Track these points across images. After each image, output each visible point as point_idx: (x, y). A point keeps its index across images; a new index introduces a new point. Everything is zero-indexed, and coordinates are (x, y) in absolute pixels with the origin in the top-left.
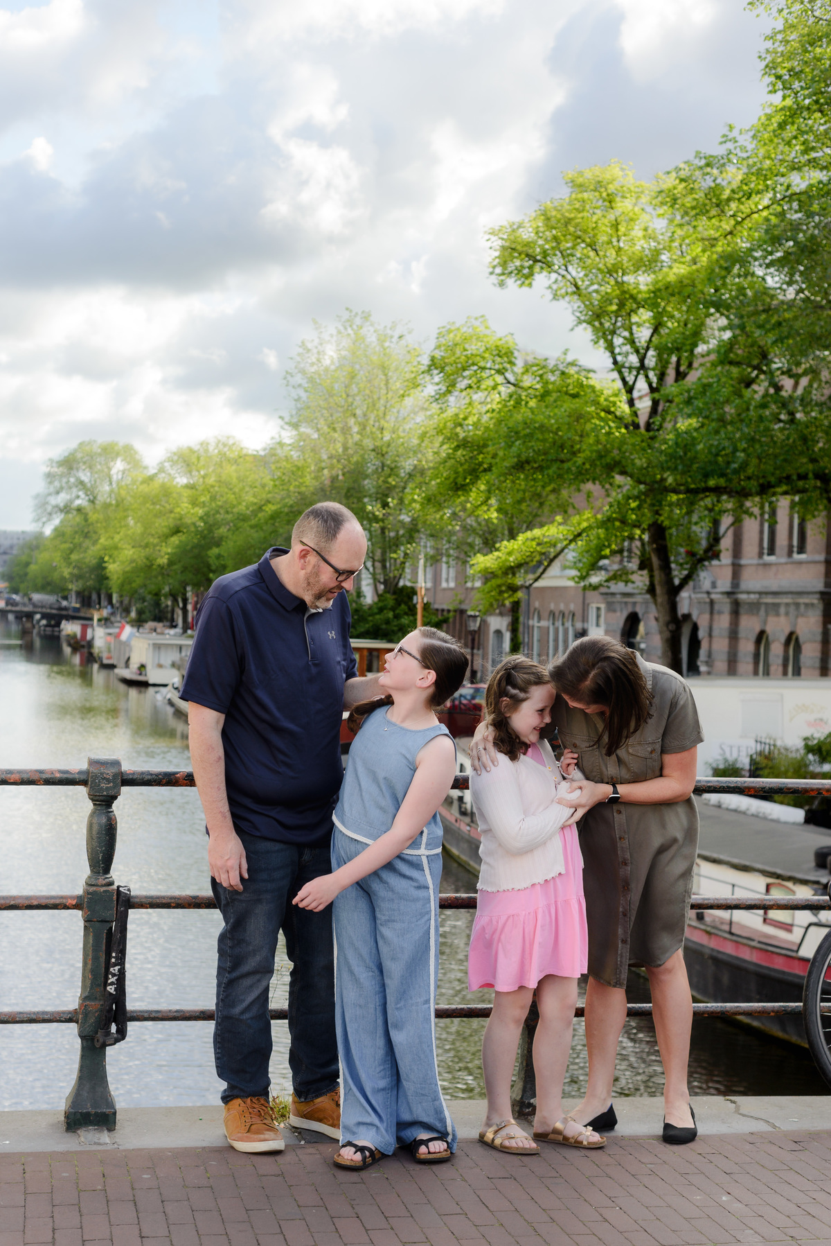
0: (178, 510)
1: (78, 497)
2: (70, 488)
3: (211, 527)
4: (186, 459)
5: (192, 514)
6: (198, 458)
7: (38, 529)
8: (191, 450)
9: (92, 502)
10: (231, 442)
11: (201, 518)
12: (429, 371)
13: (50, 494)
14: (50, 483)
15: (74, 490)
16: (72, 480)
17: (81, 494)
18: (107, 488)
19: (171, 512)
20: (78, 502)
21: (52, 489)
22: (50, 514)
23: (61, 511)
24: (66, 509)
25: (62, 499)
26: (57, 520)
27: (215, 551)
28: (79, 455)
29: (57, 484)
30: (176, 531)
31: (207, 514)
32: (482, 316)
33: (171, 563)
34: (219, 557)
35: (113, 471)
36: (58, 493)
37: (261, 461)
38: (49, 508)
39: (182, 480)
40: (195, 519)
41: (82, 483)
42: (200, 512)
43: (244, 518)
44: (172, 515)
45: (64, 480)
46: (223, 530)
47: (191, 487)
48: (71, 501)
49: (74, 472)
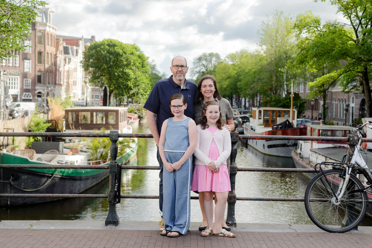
0: (229, 71)
1: (202, 69)
2: (200, 66)
3: (239, 76)
4: (232, 57)
5: (233, 73)
6: (235, 56)
7: (191, 78)
8: (233, 54)
9: (207, 70)
10: (245, 51)
11: (236, 74)
12: (294, 28)
13: (194, 68)
14: (195, 65)
15: (201, 67)
16: (201, 64)
17: (203, 68)
18: (211, 66)
19: (227, 72)
20: (202, 70)
21: (195, 67)
22: (195, 74)
23: (198, 73)
24: (199, 72)
25: (197, 69)
26: (197, 75)
27: (239, 83)
28: (202, 57)
29: (197, 65)
30: (229, 78)
31: (237, 72)
32: (310, 11)
33: (227, 87)
34: (240, 85)
35: (212, 61)
36: (197, 68)
37: (252, 56)
38: (194, 72)
39: (231, 63)
40: (234, 74)
41: (203, 64)
42: (236, 72)
43: (247, 73)
44: (228, 73)
45: (198, 64)
46: (242, 77)
47: (233, 65)
48: (200, 70)
49: (201, 61)
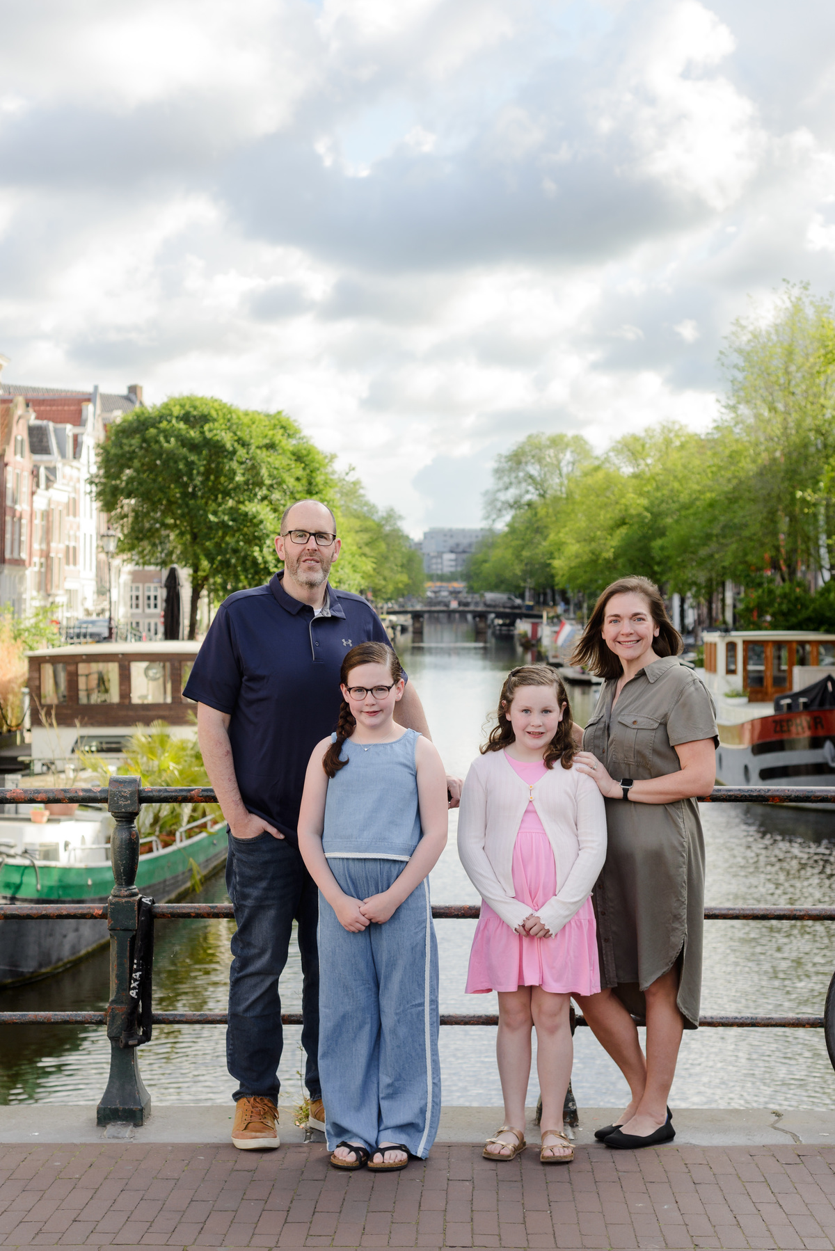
0: (623, 501)
1: (527, 492)
2: (520, 482)
3: (656, 516)
4: (632, 448)
5: (636, 503)
6: (643, 446)
7: (487, 527)
8: (636, 439)
9: (542, 496)
10: (677, 427)
11: (647, 509)
13: (499, 490)
14: (500, 478)
15: (524, 485)
16: (521, 474)
17: (531, 488)
18: (557, 481)
19: (617, 503)
20: (528, 497)
21: (501, 485)
22: (500, 510)
23: (511, 507)
24: (516, 505)
25: (510, 495)
26: (508, 517)
27: (658, 543)
28: (527, 449)
29: (506, 479)
30: (622, 522)
31: (652, 503)
33: (616, 557)
34: (662, 548)
35: (563, 464)
36: (507, 488)
37: (703, 445)
38: (499, 505)
39: (627, 470)
40: (641, 510)
41: (531, 477)
42: (644, 502)
43: (685, 507)
44: (618, 507)
45: (513, 475)
46: (669, 520)
47: (636, 476)
48: (521, 496)
49: (523, 466)
